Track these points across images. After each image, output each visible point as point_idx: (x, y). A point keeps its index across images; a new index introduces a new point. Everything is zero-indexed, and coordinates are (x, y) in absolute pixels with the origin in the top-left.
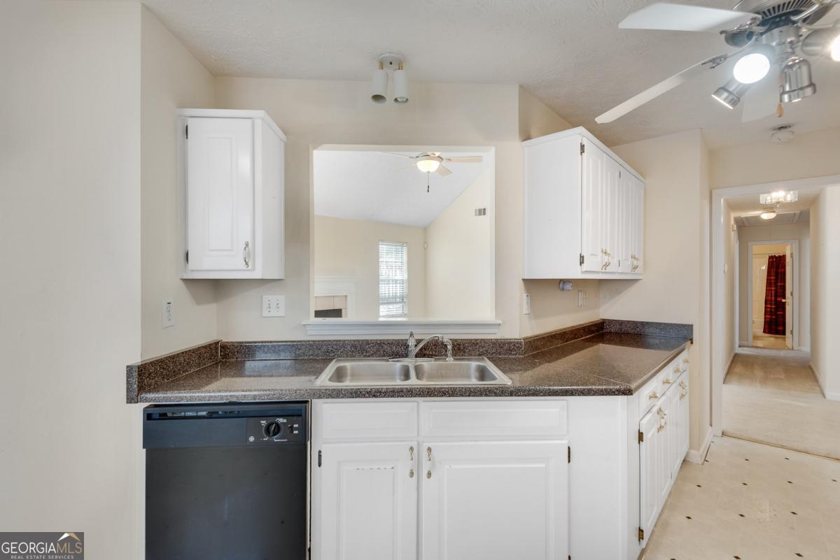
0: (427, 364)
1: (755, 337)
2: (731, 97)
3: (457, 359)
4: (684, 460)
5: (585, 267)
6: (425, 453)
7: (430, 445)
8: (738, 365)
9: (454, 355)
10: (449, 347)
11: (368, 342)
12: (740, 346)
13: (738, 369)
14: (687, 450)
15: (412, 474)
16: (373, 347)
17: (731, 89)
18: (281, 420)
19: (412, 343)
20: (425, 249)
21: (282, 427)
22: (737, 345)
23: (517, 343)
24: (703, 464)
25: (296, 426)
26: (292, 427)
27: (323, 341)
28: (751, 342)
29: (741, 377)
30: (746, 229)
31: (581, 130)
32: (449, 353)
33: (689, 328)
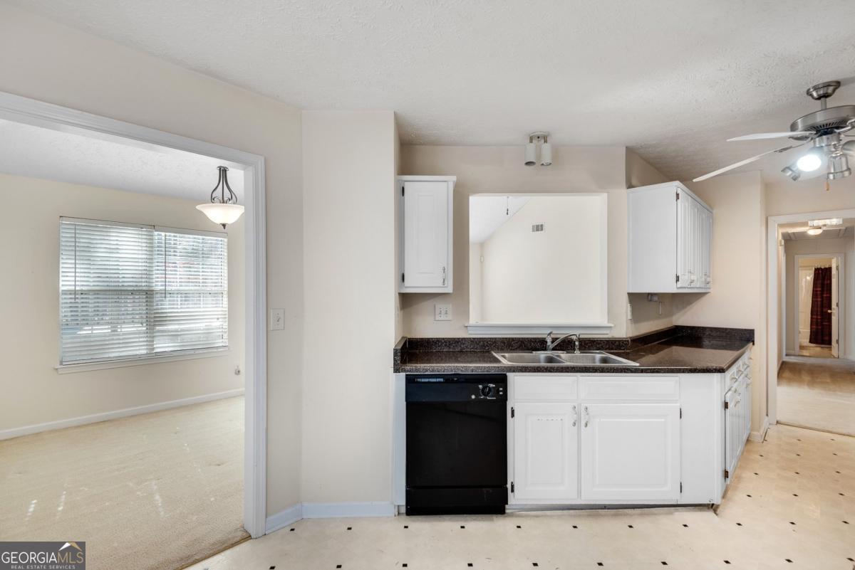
0: (563, 355)
1: (802, 347)
2: (793, 175)
3: (581, 353)
4: (748, 440)
5: (679, 284)
6: (583, 410)
7: (587, 405)
8: (788, 370)
9: (580, 349)
10: (577, 343)
11: (513, 339)
12: (787, 355)
13: (787, 374)
14: (749, 432)
15: (574, 424)
16: (517, 343)
17: (794, 169)
18: (491, 385)
19: (549, 340)
20: (482, 262)
21: (492, 390)
22: (784, 353)
23: (625, 341)
24: (763, 442)
25: (501, 389)
26: (498, 389)
27: (480, 338)
28: (797, 350)
29: (790, 381)
30: (792, 243)
31: (677, 183)
32: (577, 348)
33: (751, 332)
